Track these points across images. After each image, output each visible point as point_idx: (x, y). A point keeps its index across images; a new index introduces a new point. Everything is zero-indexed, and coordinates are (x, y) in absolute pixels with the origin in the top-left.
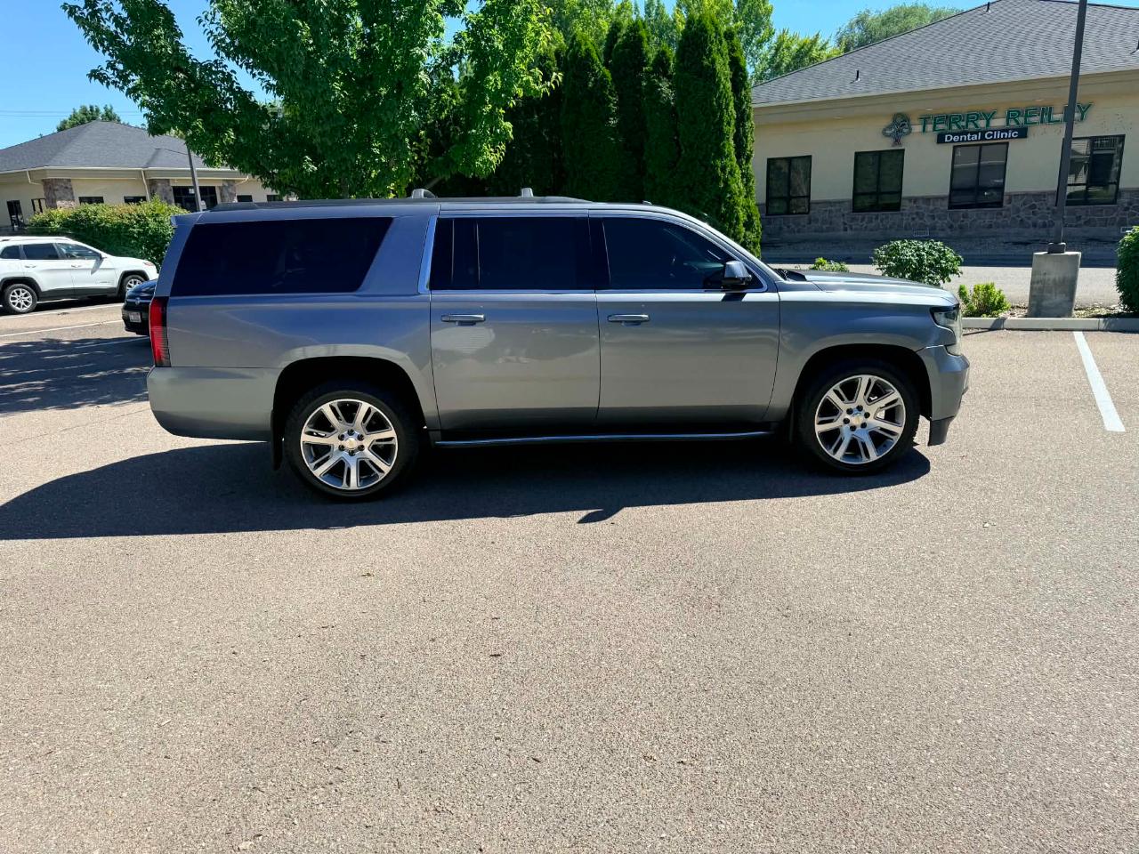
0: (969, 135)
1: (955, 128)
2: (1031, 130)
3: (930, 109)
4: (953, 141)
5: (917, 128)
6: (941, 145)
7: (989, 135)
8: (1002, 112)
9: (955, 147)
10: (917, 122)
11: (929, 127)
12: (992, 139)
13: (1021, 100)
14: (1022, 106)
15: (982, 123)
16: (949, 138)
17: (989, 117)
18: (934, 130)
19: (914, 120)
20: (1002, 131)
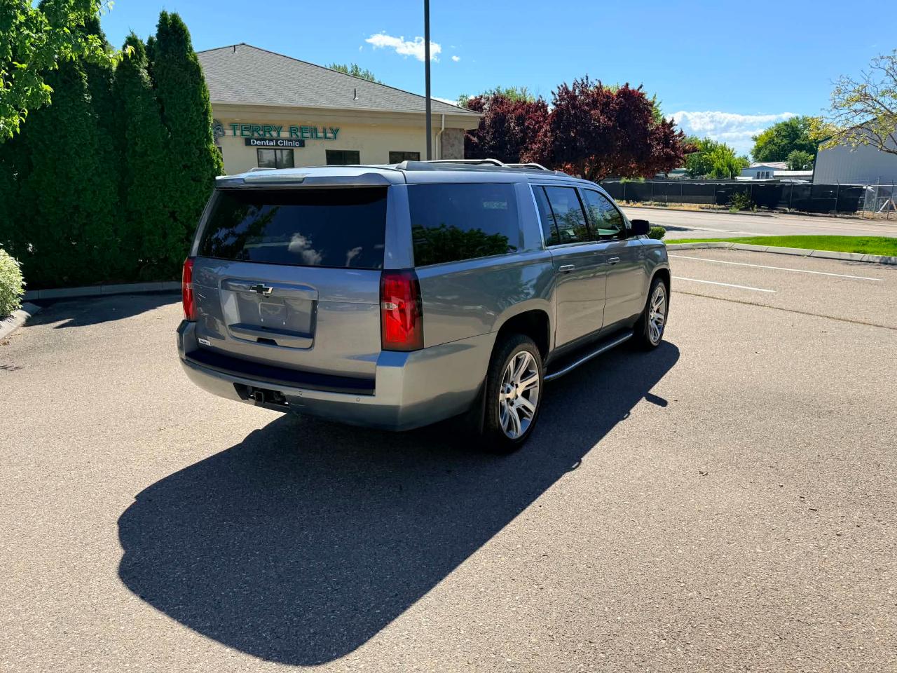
0: (267, 142)
1: (256, 135)
2: (307, 142)
3: (237, 118)
4: (256, 145)
5: (229, 132)
6: (249, 147)
7: (280, 143)
8: (286, 127)
9: (258, 149)
10: (228, 127)
11: (238, 133)
12: (283, 146)
13: (298, 120)
14: (298, 125)
15: (274, 134)
16: (254, 142)
17: (279, 129)
18: (242, 134)
19: (226, 126)
20: (289, 141)
